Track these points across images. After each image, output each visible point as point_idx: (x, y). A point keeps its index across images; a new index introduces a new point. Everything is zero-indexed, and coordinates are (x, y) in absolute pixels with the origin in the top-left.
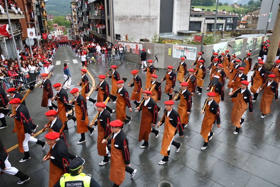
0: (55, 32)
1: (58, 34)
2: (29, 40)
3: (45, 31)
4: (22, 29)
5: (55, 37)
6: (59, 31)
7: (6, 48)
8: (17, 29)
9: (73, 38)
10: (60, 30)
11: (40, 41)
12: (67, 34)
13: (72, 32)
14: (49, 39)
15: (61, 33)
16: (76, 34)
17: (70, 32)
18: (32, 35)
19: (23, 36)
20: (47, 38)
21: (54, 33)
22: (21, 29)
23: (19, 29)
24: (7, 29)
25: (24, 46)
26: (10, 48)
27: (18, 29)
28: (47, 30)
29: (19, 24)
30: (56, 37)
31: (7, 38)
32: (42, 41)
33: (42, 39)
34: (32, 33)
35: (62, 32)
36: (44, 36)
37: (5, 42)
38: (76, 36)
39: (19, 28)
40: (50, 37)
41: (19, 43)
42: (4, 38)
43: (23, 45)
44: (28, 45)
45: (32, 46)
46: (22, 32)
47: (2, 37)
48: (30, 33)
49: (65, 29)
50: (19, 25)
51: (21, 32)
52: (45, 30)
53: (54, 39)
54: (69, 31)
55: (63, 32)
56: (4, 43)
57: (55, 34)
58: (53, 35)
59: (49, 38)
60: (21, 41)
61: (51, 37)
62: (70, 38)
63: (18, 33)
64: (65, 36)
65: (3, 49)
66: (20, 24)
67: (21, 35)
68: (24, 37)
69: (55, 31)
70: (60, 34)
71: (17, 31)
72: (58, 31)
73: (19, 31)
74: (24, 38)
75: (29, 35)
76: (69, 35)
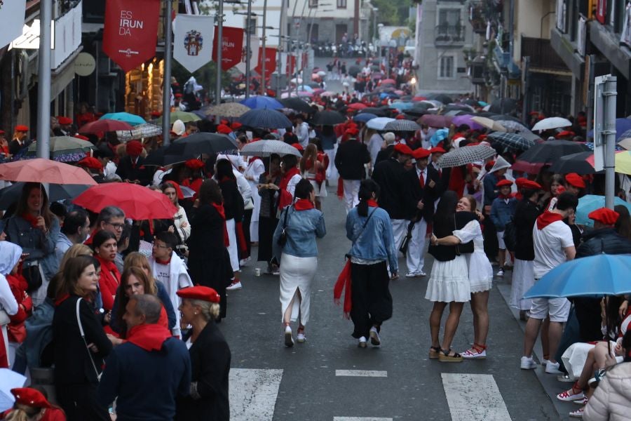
5: (255, 46)
9: (480, 71)
12: (417, 14)
16: (527, 24)
30: (272, 42)
33: (88, 65)
36: (125, 22)
38: (525, 41)
40: (194, 41)
53: (241, 67)
59: (180, 54)
62: (447, 64)
64: (387, 35)
76: (444, 26)
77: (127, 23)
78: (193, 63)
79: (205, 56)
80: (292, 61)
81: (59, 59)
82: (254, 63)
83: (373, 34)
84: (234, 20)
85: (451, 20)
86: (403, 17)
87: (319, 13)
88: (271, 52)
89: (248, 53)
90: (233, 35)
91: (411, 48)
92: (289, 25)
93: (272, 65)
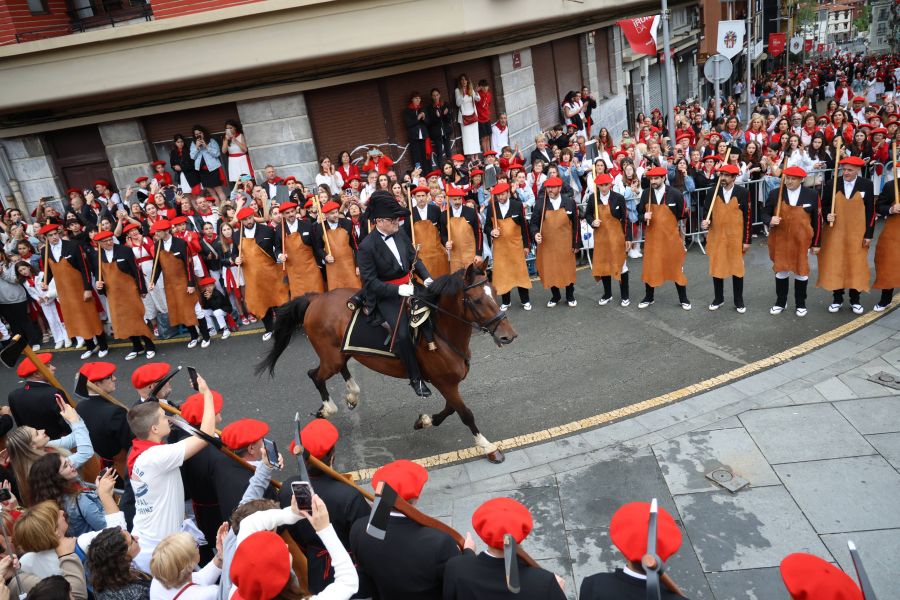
0: (818, 23)
1: (832, 30)
2: (717, 64)
3: (784, 23)
4: (702, 27)
5: (817, 44)
6: (837, 17)
7: (647, 94)
8: (688, 29)
10: (842, 17)
11: (757, 63)
12: (871, 27)
13: (892, 17)
14: (792, 55)
15: (846, 24)
17: (883, 16)
18: (730, 43)
19: (703, 50)
20: (785, 52)
21: (816, 27)
22: (700, 25)
23: (696, 28)
24: (653, 32)
25: (702, 83)
26: (658, 91)
27: (692, 28)
28: (791, 21)
29: (698, 10)
30: (822, 42)
31: (655, 60)
32: (763, 63)
33: (765, 57)
34: (734, 36)
35: (849, 19)
37: (647, 74)
39: (697, 22)
40: (797, 45)
41: (688, 75)
42: (646, 61)
43: (699, 80)
44: (710, 80)
45: (723, 81)
46: (702, 38)
47: (642, 59)
48: (727, 37)
49: (863, 8)
50: (696, 15)
51: (698, 36)
52: (782, 21)
53: (812, 50)
54: (883, 11)
55: (854, 21)
56: (643, 78)
57: (817, 32)
58: (812, 38)
59: (792, 50)
60: (696, 67)
61: (801, 42)
62: (880, 41)
63: (690, 39)
64: (860, 35)
65: (639, 96)
66: (701, 9)
67: (697, 46)
68: (705, 51)
69: (823, 19)
70: (842, 29)
71: (688, 33)
72: (832, 17)
73: (694, 33)
74: (705, 55)
75: (721, 46)
76: (880, 29)
77: (776, 43)
78: (795, 51)
79: (800, 49)
80: (829, 47)
81: (756, 56)
82: (816, 49)
83: (856, 35)
84: (809, 37)
85: (882, 27)
86: (866, 28)
87: (838, 31)
88: (822, 45)
89: (814, 46)
90: (810, 41)
91: (869, 37)
92: (829, 36)
93: (822, 49)
